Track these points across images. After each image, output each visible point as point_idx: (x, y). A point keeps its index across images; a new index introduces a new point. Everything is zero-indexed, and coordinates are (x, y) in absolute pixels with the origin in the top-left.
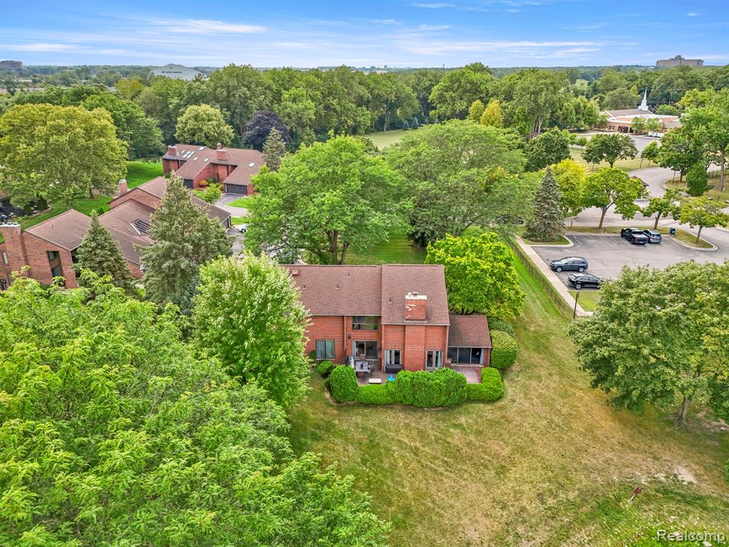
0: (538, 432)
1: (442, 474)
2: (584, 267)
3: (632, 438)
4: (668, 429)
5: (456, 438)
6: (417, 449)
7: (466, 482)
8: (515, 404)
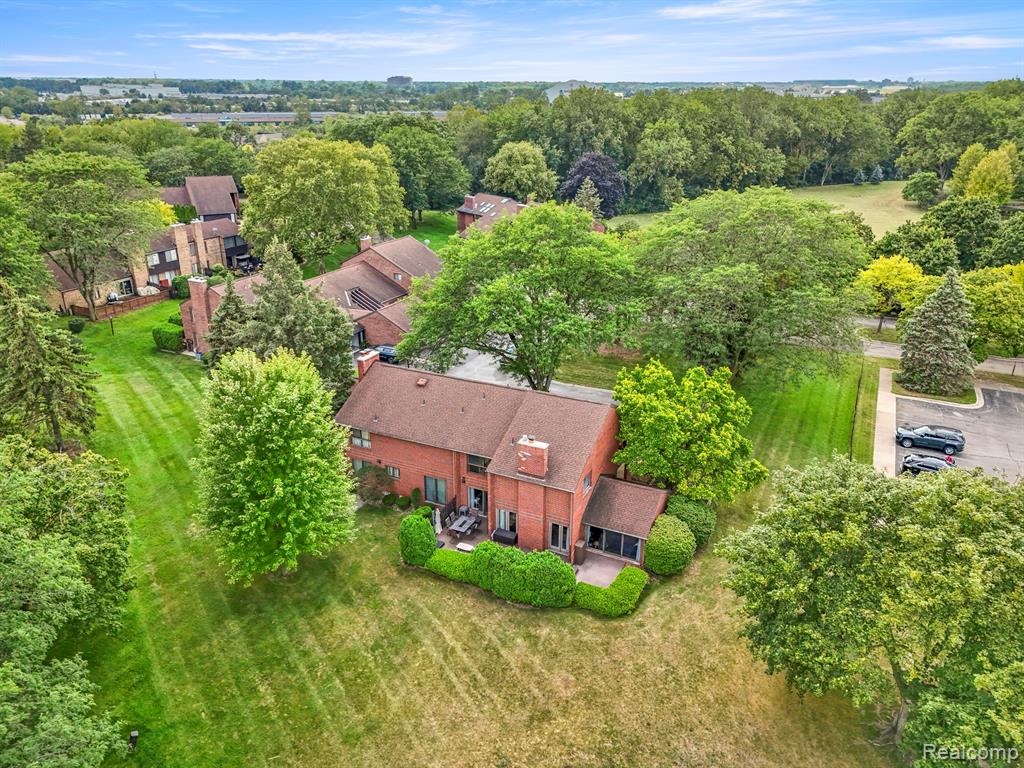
0: (639, 680)
1: (457, 694)
2: (954, 447)
3: (784, 735)
4: (859, 741)
5: (516, 653)
6: (453, 650)
7: (481, 716)
8: (641, 631)
